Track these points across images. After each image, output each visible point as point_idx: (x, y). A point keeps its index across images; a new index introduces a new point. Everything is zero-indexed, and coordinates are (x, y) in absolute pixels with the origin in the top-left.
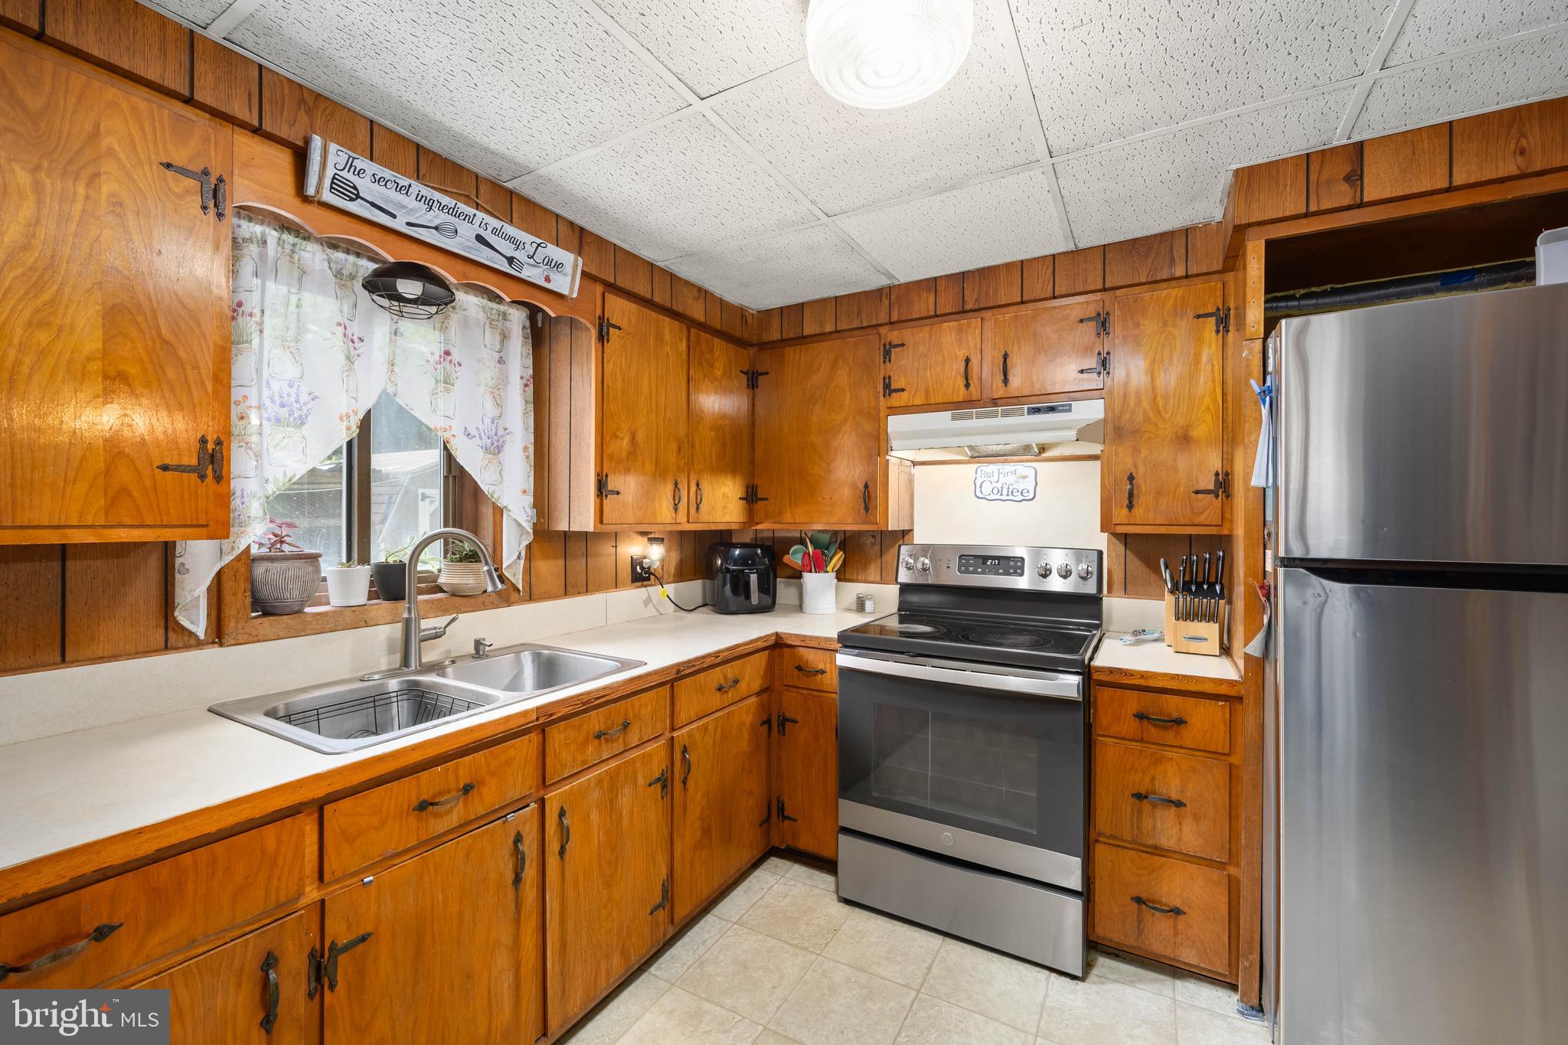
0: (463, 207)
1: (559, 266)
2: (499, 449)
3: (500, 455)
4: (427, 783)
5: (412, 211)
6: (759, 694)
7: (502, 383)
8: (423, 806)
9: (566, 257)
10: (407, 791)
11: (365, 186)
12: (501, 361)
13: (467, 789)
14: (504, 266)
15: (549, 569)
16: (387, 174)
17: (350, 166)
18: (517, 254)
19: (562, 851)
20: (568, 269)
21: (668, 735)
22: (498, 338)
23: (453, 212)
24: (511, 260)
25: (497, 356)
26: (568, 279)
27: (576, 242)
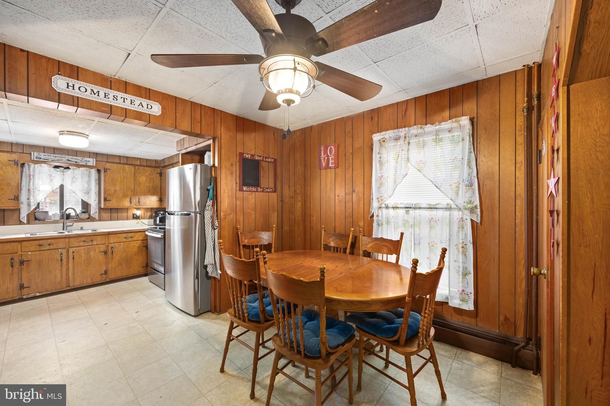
0: (63, 156)
1: (88, 161)
2: (88, 193)
3: (89, 194)
4: (41, 242)
5: (52, 159)
6: (143, 240)
7: (90, 180)
8: (40, 245)
9: (91, 160)
10: (37, 242)
11: (42, 157)
12: (89, 177)
13: (49, 245)
14: (75, 163)
15: (105, 215)
16: (46, 154)
17: (39, 154)
18: (77, 161)
19: (73, 258)
20: (92, 161)
21: (107, 244)
22: (88, 173)
23: (61, 157)
24: (76, 162)
25: (88, 176)
26: (92, 163)
27: (95, 156)
